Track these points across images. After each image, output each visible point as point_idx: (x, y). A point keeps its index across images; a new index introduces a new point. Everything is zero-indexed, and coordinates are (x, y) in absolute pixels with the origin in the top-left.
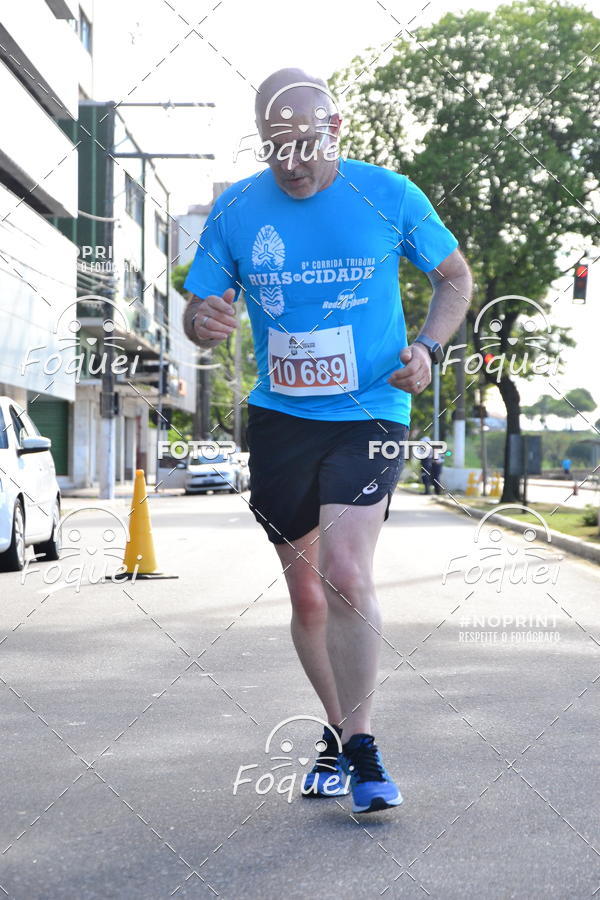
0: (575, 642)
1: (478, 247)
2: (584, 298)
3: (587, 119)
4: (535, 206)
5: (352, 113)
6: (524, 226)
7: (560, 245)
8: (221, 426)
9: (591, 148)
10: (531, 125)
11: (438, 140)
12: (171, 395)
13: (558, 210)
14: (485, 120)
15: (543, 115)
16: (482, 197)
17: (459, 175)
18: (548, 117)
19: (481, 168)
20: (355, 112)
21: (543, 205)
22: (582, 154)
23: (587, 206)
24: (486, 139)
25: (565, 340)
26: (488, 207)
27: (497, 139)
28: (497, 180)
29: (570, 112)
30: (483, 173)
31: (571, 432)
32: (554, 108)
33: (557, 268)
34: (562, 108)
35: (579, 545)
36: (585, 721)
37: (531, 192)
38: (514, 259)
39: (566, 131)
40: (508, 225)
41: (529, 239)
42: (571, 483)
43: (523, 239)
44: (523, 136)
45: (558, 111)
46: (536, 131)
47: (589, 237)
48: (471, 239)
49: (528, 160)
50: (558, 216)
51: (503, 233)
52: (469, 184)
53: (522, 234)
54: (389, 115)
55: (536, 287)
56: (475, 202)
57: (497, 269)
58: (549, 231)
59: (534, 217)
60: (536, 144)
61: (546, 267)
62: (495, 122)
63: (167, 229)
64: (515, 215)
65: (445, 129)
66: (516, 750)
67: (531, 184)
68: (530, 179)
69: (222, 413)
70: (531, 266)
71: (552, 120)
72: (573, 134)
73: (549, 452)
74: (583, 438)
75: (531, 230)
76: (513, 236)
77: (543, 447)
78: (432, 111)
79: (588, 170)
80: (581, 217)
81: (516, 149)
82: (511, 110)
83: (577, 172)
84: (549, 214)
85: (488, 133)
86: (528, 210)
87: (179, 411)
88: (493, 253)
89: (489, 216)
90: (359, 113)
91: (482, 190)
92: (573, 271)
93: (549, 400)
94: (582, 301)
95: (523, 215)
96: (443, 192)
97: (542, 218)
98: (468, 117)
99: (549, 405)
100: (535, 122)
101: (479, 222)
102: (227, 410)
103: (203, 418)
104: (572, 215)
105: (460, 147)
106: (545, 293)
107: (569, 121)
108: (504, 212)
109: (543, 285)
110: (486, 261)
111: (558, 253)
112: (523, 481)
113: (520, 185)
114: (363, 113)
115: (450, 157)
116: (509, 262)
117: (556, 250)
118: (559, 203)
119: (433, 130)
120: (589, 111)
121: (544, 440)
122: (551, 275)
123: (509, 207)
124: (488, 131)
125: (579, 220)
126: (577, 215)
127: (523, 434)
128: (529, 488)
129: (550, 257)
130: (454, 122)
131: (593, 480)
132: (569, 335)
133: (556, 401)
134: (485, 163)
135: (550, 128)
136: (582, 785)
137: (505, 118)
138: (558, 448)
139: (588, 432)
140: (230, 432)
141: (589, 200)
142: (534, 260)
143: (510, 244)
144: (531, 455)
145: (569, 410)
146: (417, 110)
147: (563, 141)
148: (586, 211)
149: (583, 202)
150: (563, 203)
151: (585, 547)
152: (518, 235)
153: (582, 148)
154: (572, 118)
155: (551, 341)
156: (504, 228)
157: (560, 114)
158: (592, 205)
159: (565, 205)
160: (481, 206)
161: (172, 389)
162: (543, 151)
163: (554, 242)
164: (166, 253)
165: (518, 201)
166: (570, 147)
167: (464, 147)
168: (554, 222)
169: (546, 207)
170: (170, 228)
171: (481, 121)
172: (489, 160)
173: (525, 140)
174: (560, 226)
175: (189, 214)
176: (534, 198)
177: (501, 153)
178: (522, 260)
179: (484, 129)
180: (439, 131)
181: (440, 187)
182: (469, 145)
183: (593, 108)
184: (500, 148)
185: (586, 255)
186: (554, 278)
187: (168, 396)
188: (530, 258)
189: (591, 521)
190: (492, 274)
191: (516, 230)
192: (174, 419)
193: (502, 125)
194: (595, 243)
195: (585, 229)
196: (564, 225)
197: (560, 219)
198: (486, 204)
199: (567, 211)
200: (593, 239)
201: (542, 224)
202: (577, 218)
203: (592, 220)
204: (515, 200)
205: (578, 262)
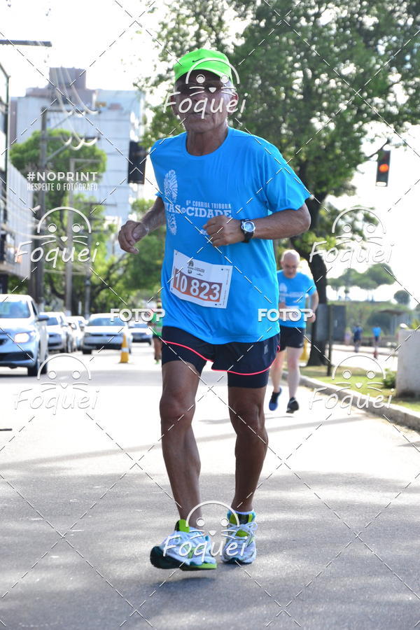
0: (373, 493)
1: (291, 133)
2: (386, 181)
3: (392, 19)
4: (343, 96)
5: (178, 8)
6: (333, 115)
7: (365, 133)
8: (54, 291)
9: (395, 45)
10: (341, 23)
11: (257, 34)
12: (9, 262)
13: (364, 100)
14: (299, 17)
15: (352, 14)
16: (295, 87)
17: (275, 67)
18: (356, 16)
19: (295, 61)
20: (181, 7)
21: (350, 96)
22: (387, 50)
23: (391, 98)
24: (299, 34)
25: (368, 219)
26: (300, 97)
27: (310, 35)
28: (309, 72)
29: (376, 12)
30: (297, 65)
31: (372, 302)
32: (362, 7)
33: (363, 153)
34: (369, 7)
37: (340, 84)
38: (323, 144)
39: (372, 28)
40: (318, 113)
41: (338, 127)
42: (371, 349)
43: (332, 126)
44: (333, 32)
45: (365, 10)
46: (345, 28)
47: (392, 126)
48: (285, 125)
49: (337, 55)
50: (364, 106)
51: (314, 120)
52: (284, 76)
53: (331, 121)
54: (212, 10)
55: (343, 170)
56: (290, 93)
57: (308, 154)
58: (356, 120)
59: (343, 107)
60: (346, 40)
61: (353, 152)
62: (308, 18)
63: (7, 110)
64: (325, 104)
65: (262, 24)
66: (318, 591)
67: (341, 76)
68: (339, 71)
69: (55, 279)
70: (338, 151)
71: (360, 19)
72: (379, 32)
73: (352, 321)
74: (383, 308)
75: (340, 119)
76: (323, 123)
77: (347, 317)
78: (251, 7)
79: (392, 64)
80: (385, 107)
81: (327, 44)
82: (323, 9)
83: (382, 67)
84: (357, 103)
85: (302, 29)
86: (337, 101)
87: (15, 277)
89: (302, 105)
90: (185, 7)
91: (295, 81)
92: (376, 157)
93: (353, 273)
94: (385, 184)
95: (332, 105)
96: (260, 82)
97: (349, 108)
98: (283, 14)
99: (353, 278)
100: (344, 20)
101: (292, 110)
102: (58, 276)
103: (37, 284)
104: (377, 106)
105: (276, 41)
106: (352, 176)
107: (375, 20)
108: (315, 102)
109: (349, 169)
110: (298, 145)
111: (363, 140)
112: (328, 346)
113: (330, 77)
114: (188, 8)
115: (266, 50)
116: (319, 147)
117: (361, 137)
118: (365, 94)
119: (252, 25)
120: (394, 11)
121: (348, 309)
122: (357, 159)
123: (320, 97)
124: (302, 27)
125: (383, 110)
126: (381, 106)
127: (329, 303)
128: (333, 353)
129: (356, 143)
130: (271, 18)
131: (392, 347)
133: (359, 274)
134: (299, 56)
135: (358, 26)
136: (378, 623)
137: (318, 15)
138: (361, 317)
139: (388, 303)
140: (62, 297)
141: (392, 92)
142: (342, 145)
143: (320, 130)
144: (336, 323)
145: (371, 282)
146: (237, 6)
147: (370, 37)
148: (389, 103)
149: (387, 96)
150: (369, 94)
152: (328, 123)
153: (386, 44)
154: (378, 17)
155: (356, 219)
156: (315, 116)
157: (367, 13)
158: (395, 96)
159: (370, 96)
160: (295, 94)
161: (9, 256)
162: (351, 46)
163: (360, 130)
164: (5, 131)
165: (328, 92)
166: (376, 44)
167: (280, 42)
168: (360, 112)
169: (353, 98)
170: (9, 109)
171: (296, 18)
172: (303, 54)
173: (335, 36)
174: (365, 115)
175: (27, 96)
176: (342, 88)
177: (313, 47)
178: (331, 146)
179: (298, 25)
180: (258, 25)
181: (258, 77)
182: (284, 39)
183: (397, 8)
184: (312, 42)
185: (388, 142)
186: (359, 162)
187: (5, 263)
188: (338, 144)
189: (389, 384)
190: (303, 157)
191: (326, 118)
192: (10, 284)
193: (315, 22)
194: (397, 131)
195: (389, 118)
196: (369, 115)
197: (366, 109)
198: (299, 93)
199: (372, 102)
200: (395, 128)
201: (349, 113)
202: (381, 108)
203: (395, 110)
204: (325, 90)
205: (382, 149)
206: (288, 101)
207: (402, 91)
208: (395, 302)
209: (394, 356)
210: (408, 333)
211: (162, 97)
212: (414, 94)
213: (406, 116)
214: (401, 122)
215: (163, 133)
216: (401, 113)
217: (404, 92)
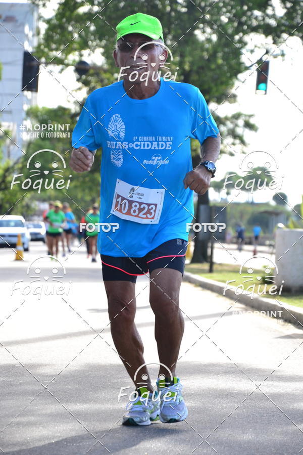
4: (224, 10)
6: (216, 26)
7: (246, 44)
13: (244, 13)
21: (232, 9)
23: (269, 11)
25: (248, 125)
26: (184, 10)
31: (252, 204)
33: (243, 63)
35: (256, 300)
36: (258, 449)
38: (206, 55)
40: (201, 26)
41: (220, 38)
43: (214, 38)
47: (270, 38)
48: (169, 37)
50: (244, 19)
51: (197, 32)
53: (214, 33)
55: (224, 79)
56: (174, 6)
57: (192, 64)
58: (237, 31)
59: (224, 19)
61: (233, 62)
64: (208, 17)
70: (220, 61)
74: (262, 209)
75: (221, 31)
76: (206, 35)
80: (264, 19)
84: (237, 16)
86: (219, 14)
88: (188, 49)
89: (185, 17)
92: (256, 66)
94: (263, 92)
95: (215, 18)
97: (231, 20)
101: (177, 22)
104: (256, 18)
106: (232, 84)
109: (231, 78)
110: (182, 56)
111: (243, 51)
112: (210, 245)
116: (202, 58)
117: (242, 47)
118: (245, 8)
121: (229, 210)
122: (237, 69)
123: (203, 10)
125: (262, 23)
126: (260, 18)
127: (212, 204)
128: (215, 251)
129: (237, 53)
131: (270, 245)
132: (252, 121)
138: (241, 217)
139: (267, 204)
141: (271, 6)
142: (223, 56)
143: (203, 42)
148: (267, 15)
149: (266, 8)
150: (249, 7)
151: (262, 302)
152: (210, 34)
155: (237, 125)
156: (197, 28)
158: (273, 10)
159: (250, 9)
160: (179, 8)
163: (241, 41)
168: (241, 24)
169: (234, 11)
174: (245, 27)
178: (213, 56)
185: (267, 52)
186: (239, 71)
188: (220, 55)
190: (187, 67)
191: (208, 30)
194: (275, 42)
195: (267, 30)
196: (249, 26)
197: (246, 21)
198: (183, 7)
199: (252, 14)
200: (273, 39)
201: (230, 25)
202: (260, 21)
203: (273, 22)
204: (208, 4)
205: (261, 59)
206: (173, 14)
207: (280, 4)
208: (273, 203)
209: (272, 253)
210: (285, 232)
211: (54, 10)
212: (291, 7)
213: (283, 28)
214: (279, 33)
215: (55, 43)
216: (279, 25)
217: (283, 5)
